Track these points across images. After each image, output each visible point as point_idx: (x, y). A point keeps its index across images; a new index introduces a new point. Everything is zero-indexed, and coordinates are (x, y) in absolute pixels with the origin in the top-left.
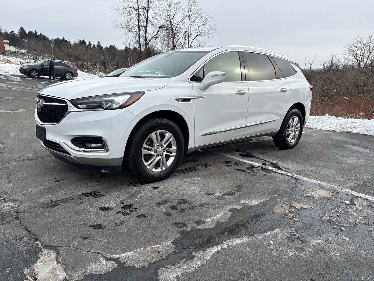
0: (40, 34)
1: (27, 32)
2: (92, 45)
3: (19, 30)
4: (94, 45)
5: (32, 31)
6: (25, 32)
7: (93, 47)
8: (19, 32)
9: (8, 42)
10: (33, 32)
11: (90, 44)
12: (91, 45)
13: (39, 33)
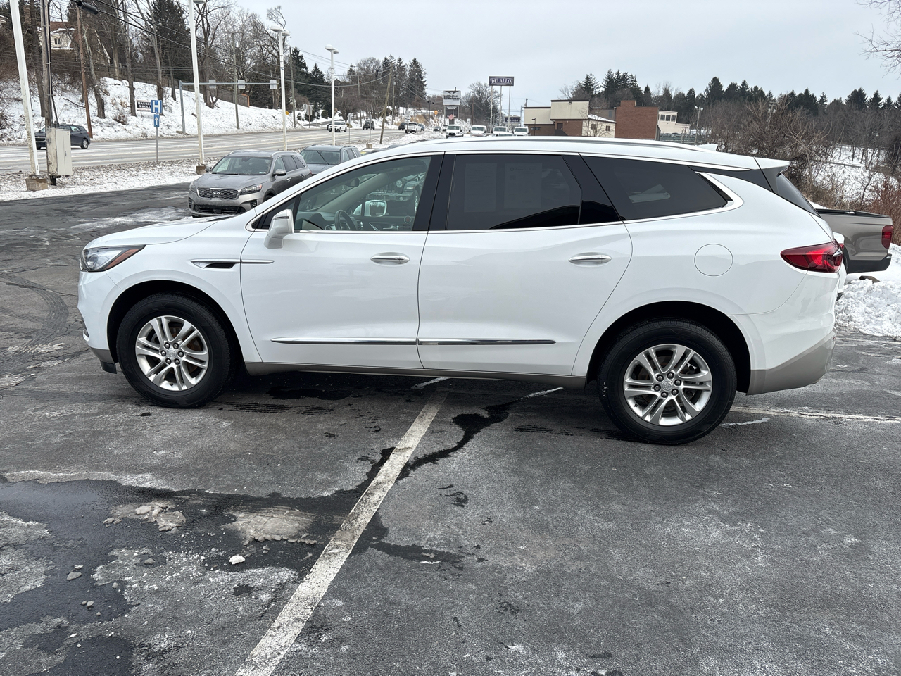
0: (753, 88)
1: (725, 88)
2: (883, 101)
3: (709, 85)
4: (889, 100)
5: (735, 83)
6: (720, 87)
7: (885, 104)
8: (707, 90)
9: (675, 114)
10: (739, 84)
11: (877, 98)
12: (880, 100)
13: (751, 87)
